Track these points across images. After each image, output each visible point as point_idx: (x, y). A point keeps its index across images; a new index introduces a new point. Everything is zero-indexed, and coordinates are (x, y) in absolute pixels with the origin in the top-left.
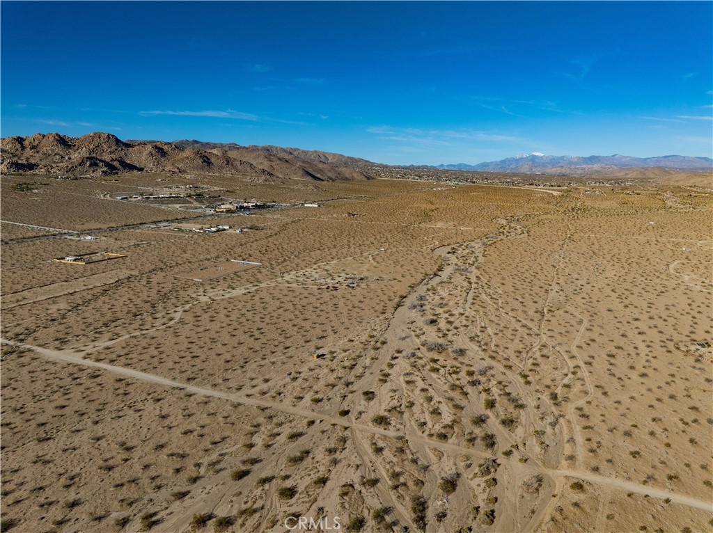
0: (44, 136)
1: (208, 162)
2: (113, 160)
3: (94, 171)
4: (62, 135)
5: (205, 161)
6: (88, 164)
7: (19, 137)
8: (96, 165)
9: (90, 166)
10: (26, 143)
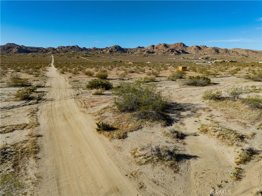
0: (160, 44)
1: (217, 52)
2: (180, 50)
3: (172, 54)
4: (166, 44)
5: (216, 51)
6: (170, 51)
7: (153, 45)
8: (173, 51)
9: (171, 52)
10: (155, 47)
